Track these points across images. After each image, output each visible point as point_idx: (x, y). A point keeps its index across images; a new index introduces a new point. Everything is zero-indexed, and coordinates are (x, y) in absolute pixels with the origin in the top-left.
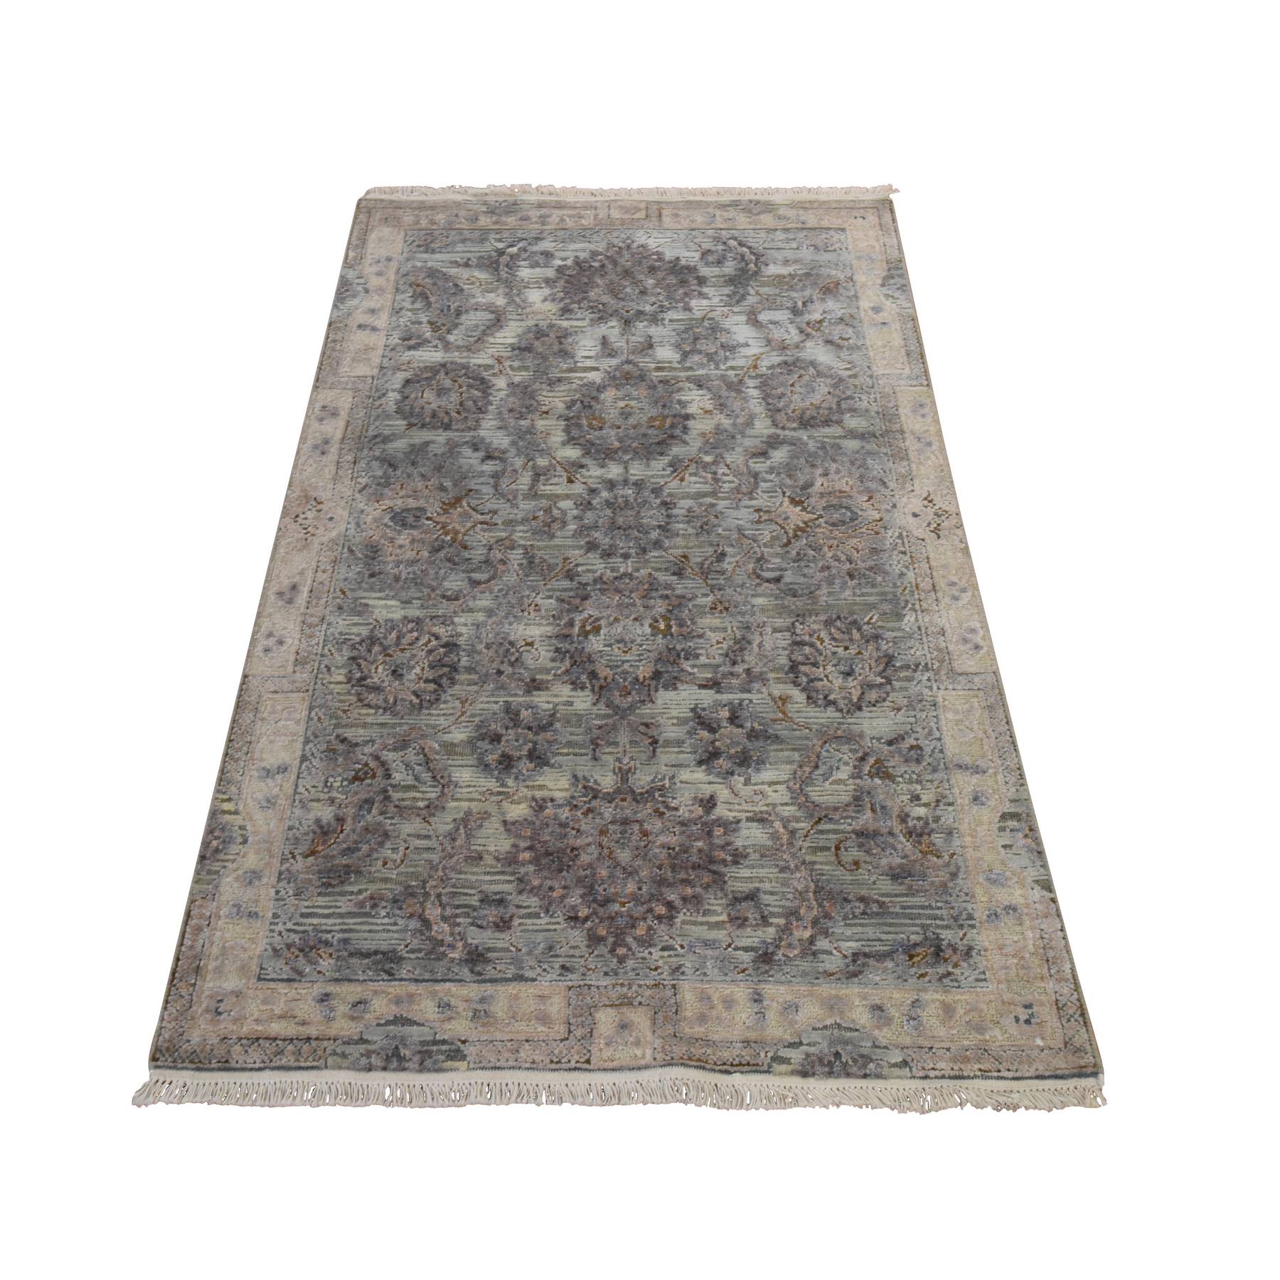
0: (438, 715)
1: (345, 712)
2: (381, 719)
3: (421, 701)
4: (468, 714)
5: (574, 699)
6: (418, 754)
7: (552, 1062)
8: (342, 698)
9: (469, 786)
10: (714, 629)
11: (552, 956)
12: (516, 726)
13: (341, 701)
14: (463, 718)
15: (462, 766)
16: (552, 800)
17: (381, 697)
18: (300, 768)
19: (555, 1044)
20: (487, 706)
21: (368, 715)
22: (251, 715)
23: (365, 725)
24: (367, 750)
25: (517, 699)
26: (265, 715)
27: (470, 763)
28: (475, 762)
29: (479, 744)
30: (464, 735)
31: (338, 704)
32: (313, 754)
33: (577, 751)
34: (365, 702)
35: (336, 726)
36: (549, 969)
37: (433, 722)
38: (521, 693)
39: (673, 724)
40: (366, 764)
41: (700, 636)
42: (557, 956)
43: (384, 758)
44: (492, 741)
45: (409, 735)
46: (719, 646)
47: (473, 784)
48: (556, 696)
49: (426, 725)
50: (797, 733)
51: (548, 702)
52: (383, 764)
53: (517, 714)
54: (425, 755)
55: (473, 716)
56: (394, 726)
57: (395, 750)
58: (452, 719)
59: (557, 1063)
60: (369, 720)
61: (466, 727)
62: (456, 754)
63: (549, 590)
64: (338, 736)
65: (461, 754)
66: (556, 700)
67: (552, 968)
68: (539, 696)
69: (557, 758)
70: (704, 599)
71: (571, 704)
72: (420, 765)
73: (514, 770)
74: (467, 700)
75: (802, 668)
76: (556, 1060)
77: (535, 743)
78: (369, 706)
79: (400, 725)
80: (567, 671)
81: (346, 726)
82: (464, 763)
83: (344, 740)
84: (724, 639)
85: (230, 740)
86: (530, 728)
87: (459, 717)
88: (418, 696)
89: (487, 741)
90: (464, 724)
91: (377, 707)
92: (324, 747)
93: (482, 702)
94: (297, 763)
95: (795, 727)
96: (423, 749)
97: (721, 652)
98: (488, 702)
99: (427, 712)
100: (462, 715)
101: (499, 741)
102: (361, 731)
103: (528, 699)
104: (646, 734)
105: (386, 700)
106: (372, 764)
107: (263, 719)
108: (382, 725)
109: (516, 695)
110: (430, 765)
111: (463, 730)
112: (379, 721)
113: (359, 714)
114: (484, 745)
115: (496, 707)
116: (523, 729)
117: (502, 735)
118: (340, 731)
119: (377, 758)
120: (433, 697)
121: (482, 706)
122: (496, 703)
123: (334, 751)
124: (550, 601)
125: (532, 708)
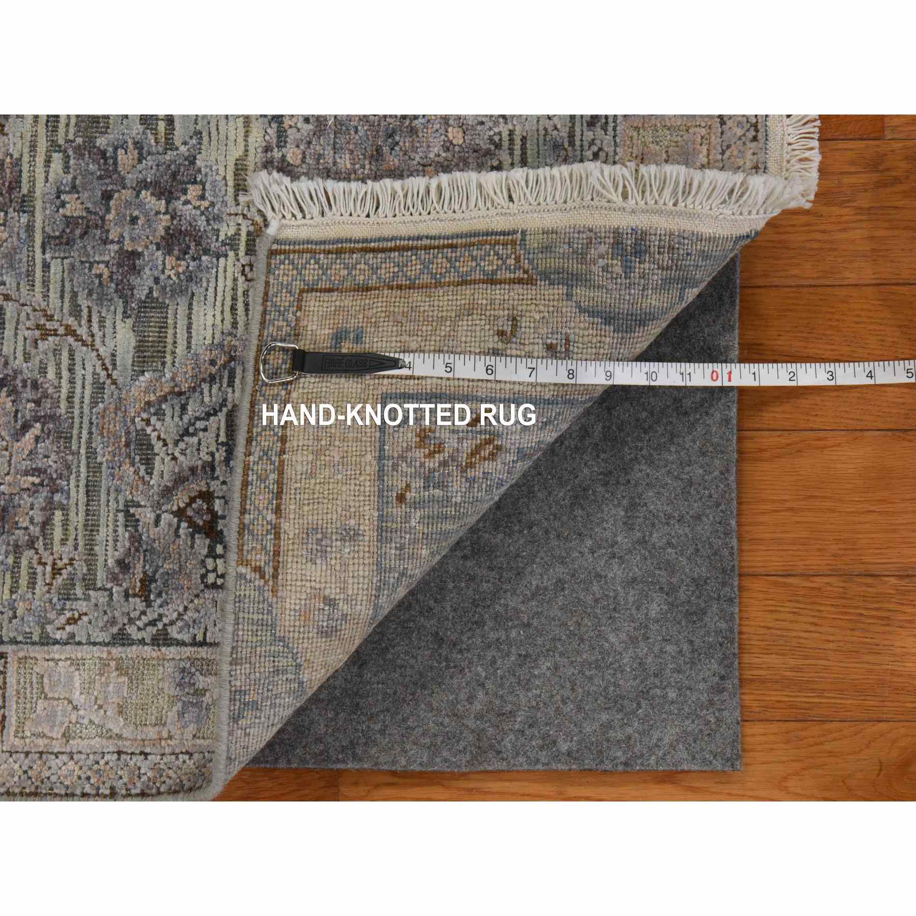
0: (72, 382)
1: (56, 571)
2: (78, 495)
3: (37, 419)
4: (71, 321)
6: (160, 414)
7: (755, 139)
8: (24, 581)
9: (233, 309)
11: (572, 143)
12: (102, 224)
13: (32, 584)
14: (83, 331)
15: (189, 327)
16: (267, 149)
17: (27, 500)
18: (183, 644)
19: (728, 134)
20: (54, 288)
21: (65, 523)
22: (53, 762)
23: (91, 528)
24: (146, 515)
25: (38, 224)
26: (57, 733)
27: (182, 310)
28: (183, 302)
29: (140, 294)
30: (119, 325)
31: (40, 588)
32: (153, 623)
34: (35, 530)
35: (90, 584)
36: (595, 148)
37: (88, 392)
38: (24, 219)
40: (180, 513)
42: (571, 136)
43: (167, 480)
44: (135, 270)
45: (117, 437)
47: (228, 302)
48: (33, 147)
49: (94, 403)
51: (48, 161)
52: (180, 480)
53: (69, 221)
54: (164, 399)
55: (76, 311)
56: (94, 468)
57: (148, 462)
58: (81, 351)
59: (757, 131)
60: (78, 519)
61: (102, 321)
62: (162, 340)
64: (115, 579)
65: (163, 327)
66: (42, 145)
67: (592, 143)
68: (33, 181)
69: (178, 142)
72: (184, 408)
73: (201, 223)
74: (38, 327)
76: (752, 133)
77: (144, 184)
78: (46, 524)
79: (91, 454)
81: (91, 564)
82: (182, 323)
83: (124, 566)
85: (113, 795)
86: (107, 196)
87: (78, 338)
88: (26, 427)
89: (135, 281)
90: (95, 325)
91: (50, 507)
92: (137, 603)
93: (46, 296)
94: (171, 652)
96: (148, 403)
98: (46, 283)
99: (63, 405)
100: (73, 333)
101: (135, 255)
102: (104, 533)
103: (39, 205)
105: (33, 490)
106: (180, 499)
107: (67, 736)
108: (91, 490)
109: (30, 228)
110: (184, 387)
111: (109, 330)
112: (82, 498)
113: (64, 542)
114: (143, 286)
115: (56, 268)
116: (108, 210)
117: (121, 251)
118: (101, 577)
119: (167, 492)
120: (28, 394)
121: (54, 296)
122: (46, 266)
123: (147, 581)
125: (59, 193)
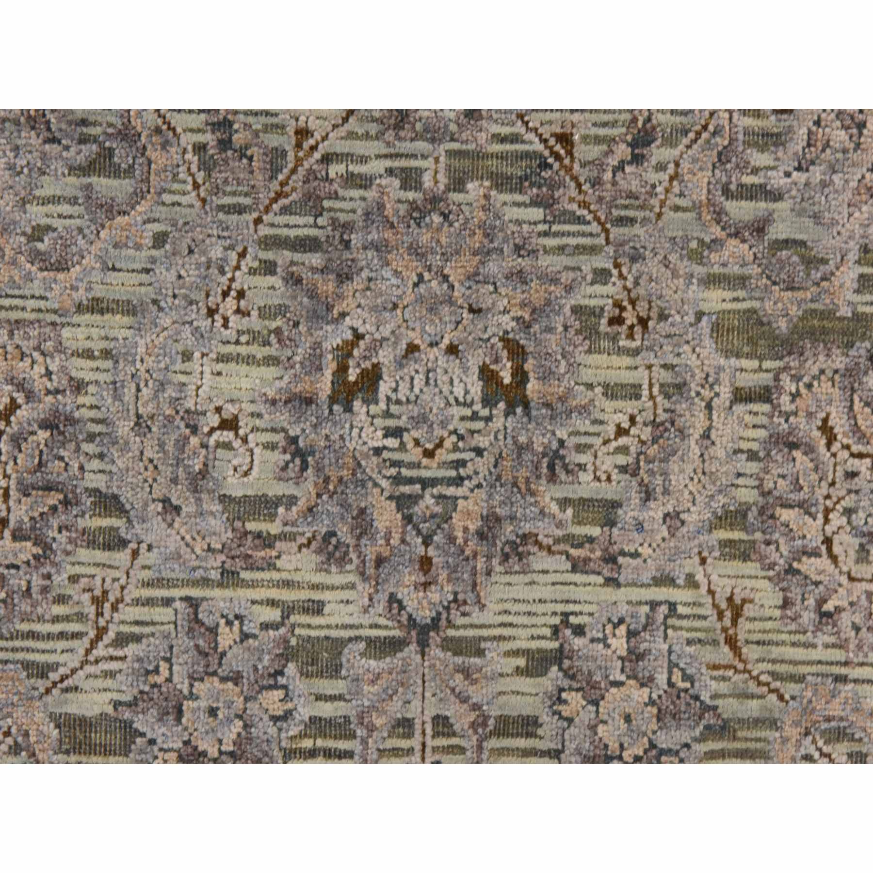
5: (326, 596)
10: (612, 391)
33: (331, 744)
39: (518, 671)
41: (584, 410)
46: (623, 441)
50: (754, 704)
63: (267, 243)
70: (598, 289)
71: (317, 608)
75: (785, 515)
80: (310, 510)
84: (632, 420)
95: (752, 687)
97: (621, 460)
104: (464, 700)
124: (271, 280)
